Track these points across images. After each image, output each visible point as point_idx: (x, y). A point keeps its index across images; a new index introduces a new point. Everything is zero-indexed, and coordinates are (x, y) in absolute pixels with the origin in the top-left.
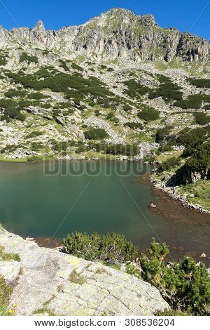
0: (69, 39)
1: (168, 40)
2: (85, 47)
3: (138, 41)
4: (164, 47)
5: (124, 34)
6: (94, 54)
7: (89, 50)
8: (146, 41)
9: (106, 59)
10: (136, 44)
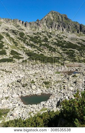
0: (45, 24)
2: (51, 27)
4: (76, 28)
6: (55, 30)
7: (53, 29)
8: (70, 26)
10: (67, 27)
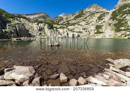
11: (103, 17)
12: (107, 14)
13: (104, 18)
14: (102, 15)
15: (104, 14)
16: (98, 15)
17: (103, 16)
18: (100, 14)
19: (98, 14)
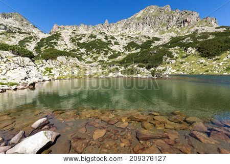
0: (120, 26)
1: (171, 17)
3: (154, 21)
4: (169, 22)
5: (148, 19)
7: (128, 30)
8: (158, 20)
9: (135, 33)
10: (152, 23)
11: (28, 43)
12: (34, 40)
13: (28, 45)
14: (27, 38)
15: (31, 38)
16: (22, 37)
17: (28, 41)
18: (25, 36)
19: (22, 35)
